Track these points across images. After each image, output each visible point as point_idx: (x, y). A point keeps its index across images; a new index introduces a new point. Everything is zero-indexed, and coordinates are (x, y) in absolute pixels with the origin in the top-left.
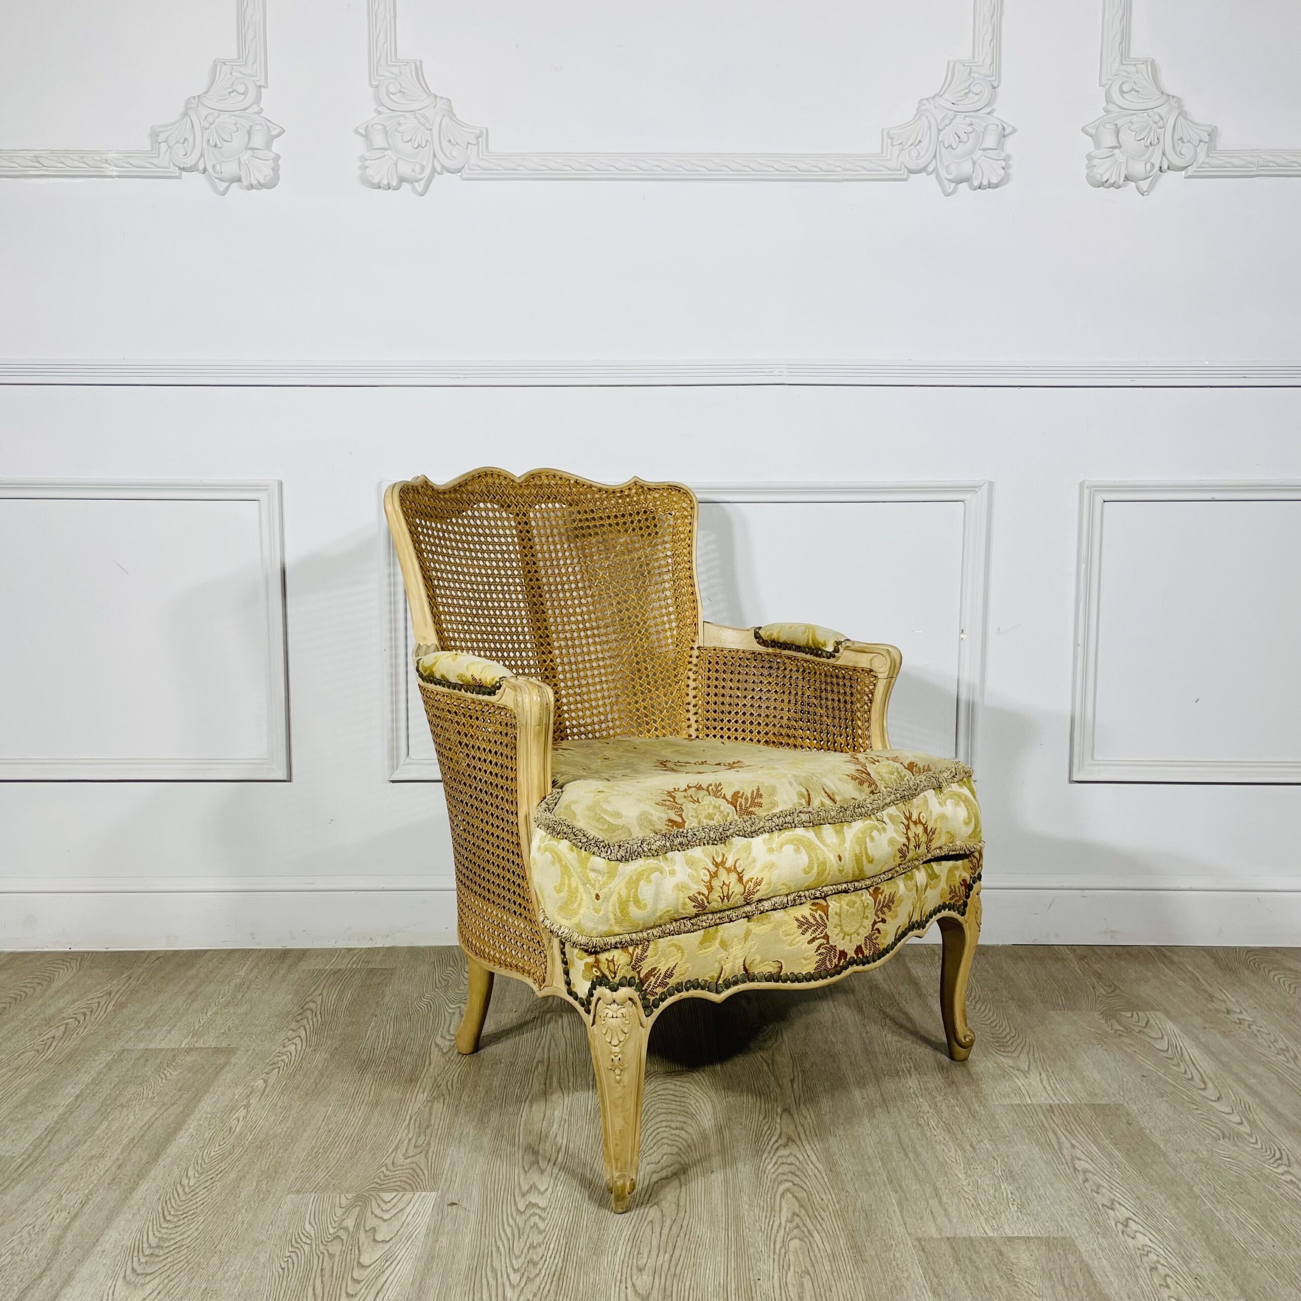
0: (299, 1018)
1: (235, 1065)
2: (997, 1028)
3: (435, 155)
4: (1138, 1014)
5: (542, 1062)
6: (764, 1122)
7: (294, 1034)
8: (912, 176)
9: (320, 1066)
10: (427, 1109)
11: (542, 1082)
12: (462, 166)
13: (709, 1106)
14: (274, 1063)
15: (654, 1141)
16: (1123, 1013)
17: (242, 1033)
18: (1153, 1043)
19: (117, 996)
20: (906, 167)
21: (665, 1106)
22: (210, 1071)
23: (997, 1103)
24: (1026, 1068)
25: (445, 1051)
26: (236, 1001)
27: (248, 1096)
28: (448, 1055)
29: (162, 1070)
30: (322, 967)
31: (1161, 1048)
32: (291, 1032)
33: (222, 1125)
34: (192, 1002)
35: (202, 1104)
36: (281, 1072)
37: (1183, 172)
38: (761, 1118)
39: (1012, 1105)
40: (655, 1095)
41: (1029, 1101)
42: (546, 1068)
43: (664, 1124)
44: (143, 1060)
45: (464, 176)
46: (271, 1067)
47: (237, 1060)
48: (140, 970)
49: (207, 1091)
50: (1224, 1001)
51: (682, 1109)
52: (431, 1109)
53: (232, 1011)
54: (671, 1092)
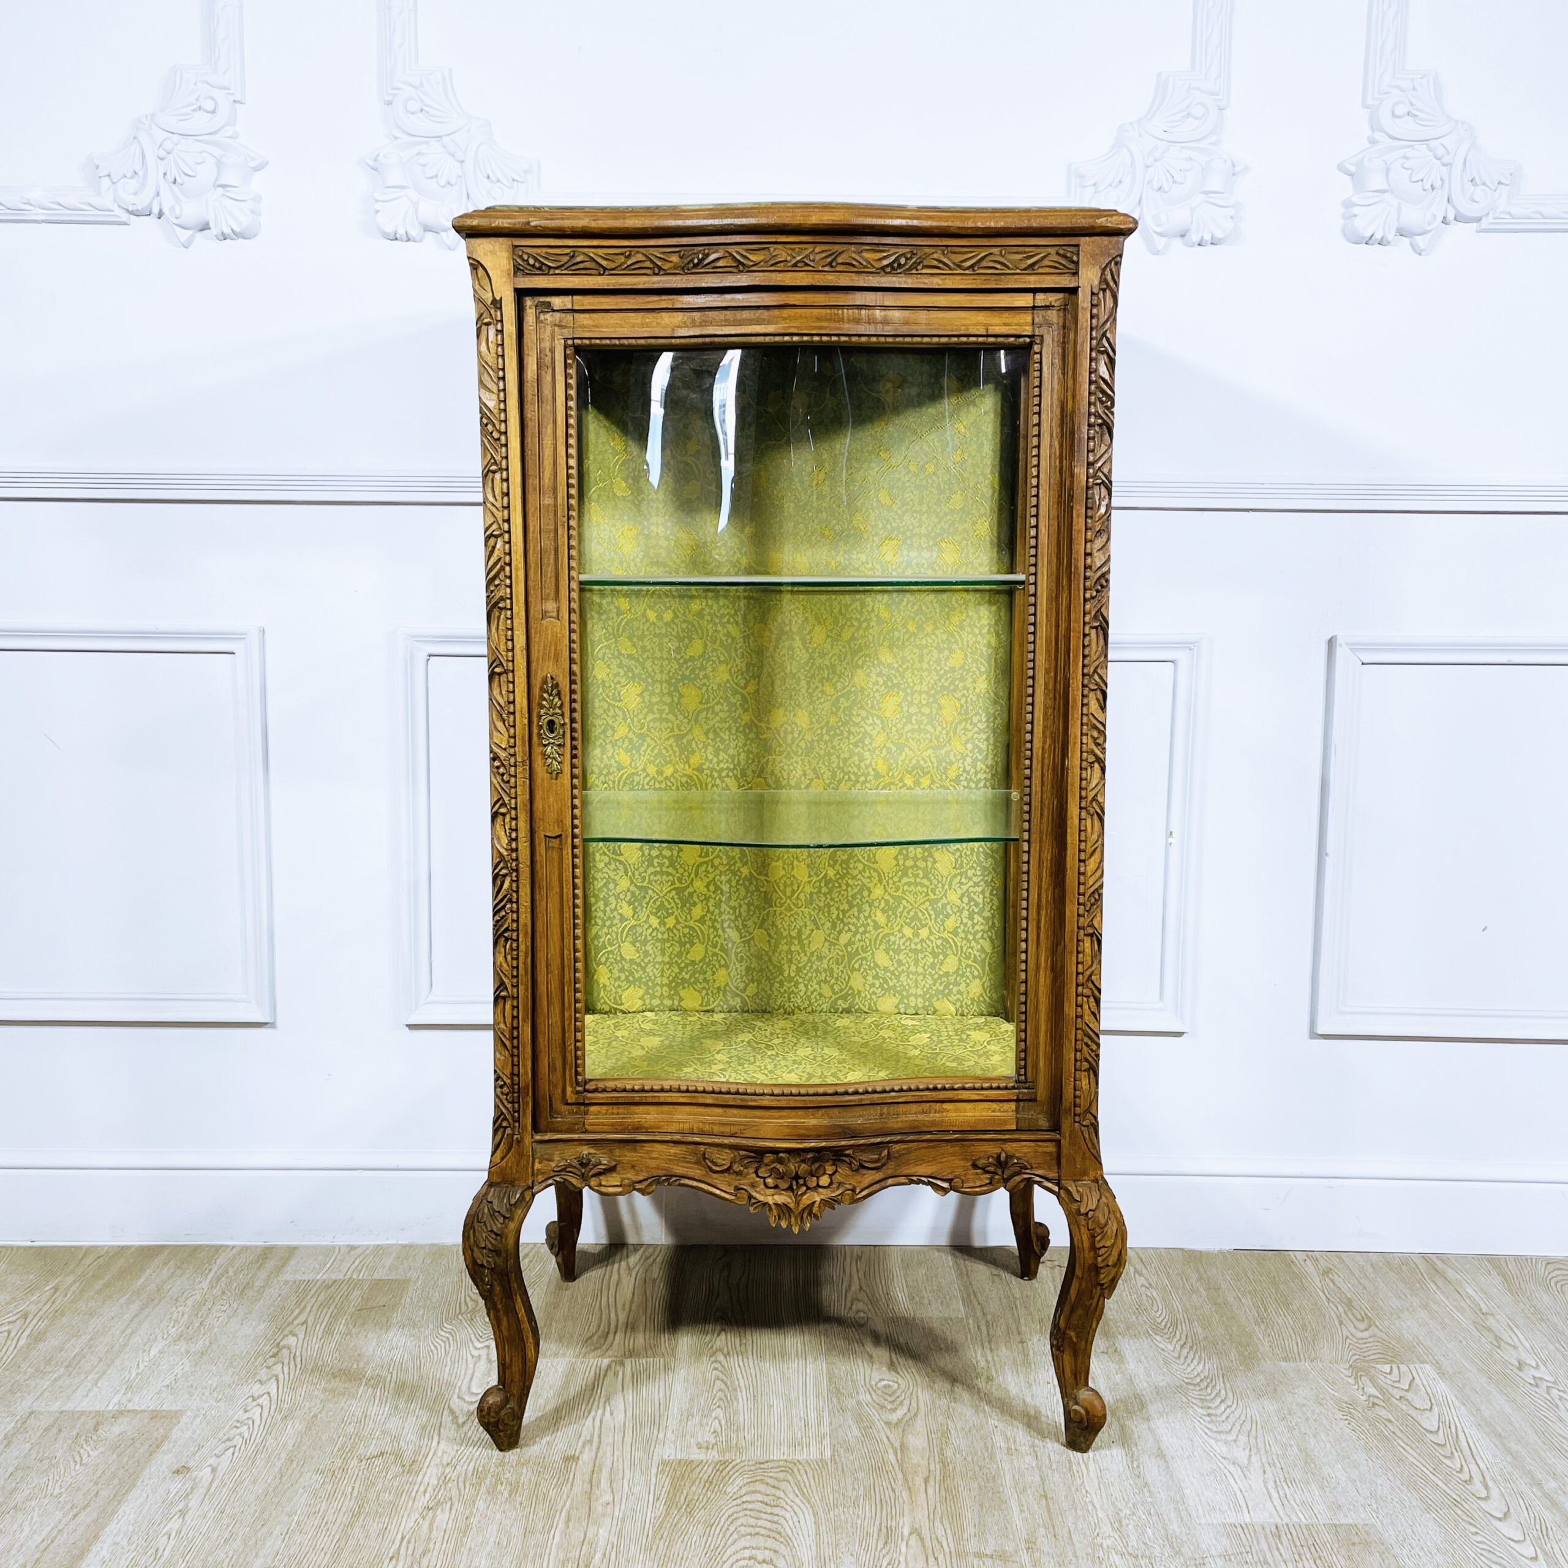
0: (271, 1361)
1: (175, 1442)
2: (1209, 1390)
4: (1399, 1368)
5: (590, 1442)
6: (884, 1552)
7: (263, 1389)
9: (291, 1443)
10: (426, 1524)
11: (587, 1477)
13: (810, 1519)
14: (229, 1440)
16: (1378, 1366)
17: (192, 1386)
18: (1419, 1418)
19: (35, 1321)
21: (752, 1521)
22: (141, 1451)
23: (1203, 1521)
24: (1246, 1462)
25: (460, 1421)
26: (191, 1331)
27: (187, 1495)
28: (465, 1429)
29: (78, 1449)
30: (311, 1277)
31: (1429, 1428)
32: (258, 1386)
33: (145, 1545)
34: (133, 1332)
35: (124, 1508)
36: (236, 1454)
37: (1475, 225)
38: (880, 1545)
39: (1224, 1525)
40: (739, 1501)
41: (1248, 1520)
42: (593, 1454)
43: (747, 1553)
44: (55, 1430)
46: (223, 1445)
47: (179, 1433)
48: (71, 1278)
49: (133, 1486)
50: (1515, 1347)
51: (775, 1526)
52: (431, 1524)
53: (183, 1349)
54: (759, 1497)
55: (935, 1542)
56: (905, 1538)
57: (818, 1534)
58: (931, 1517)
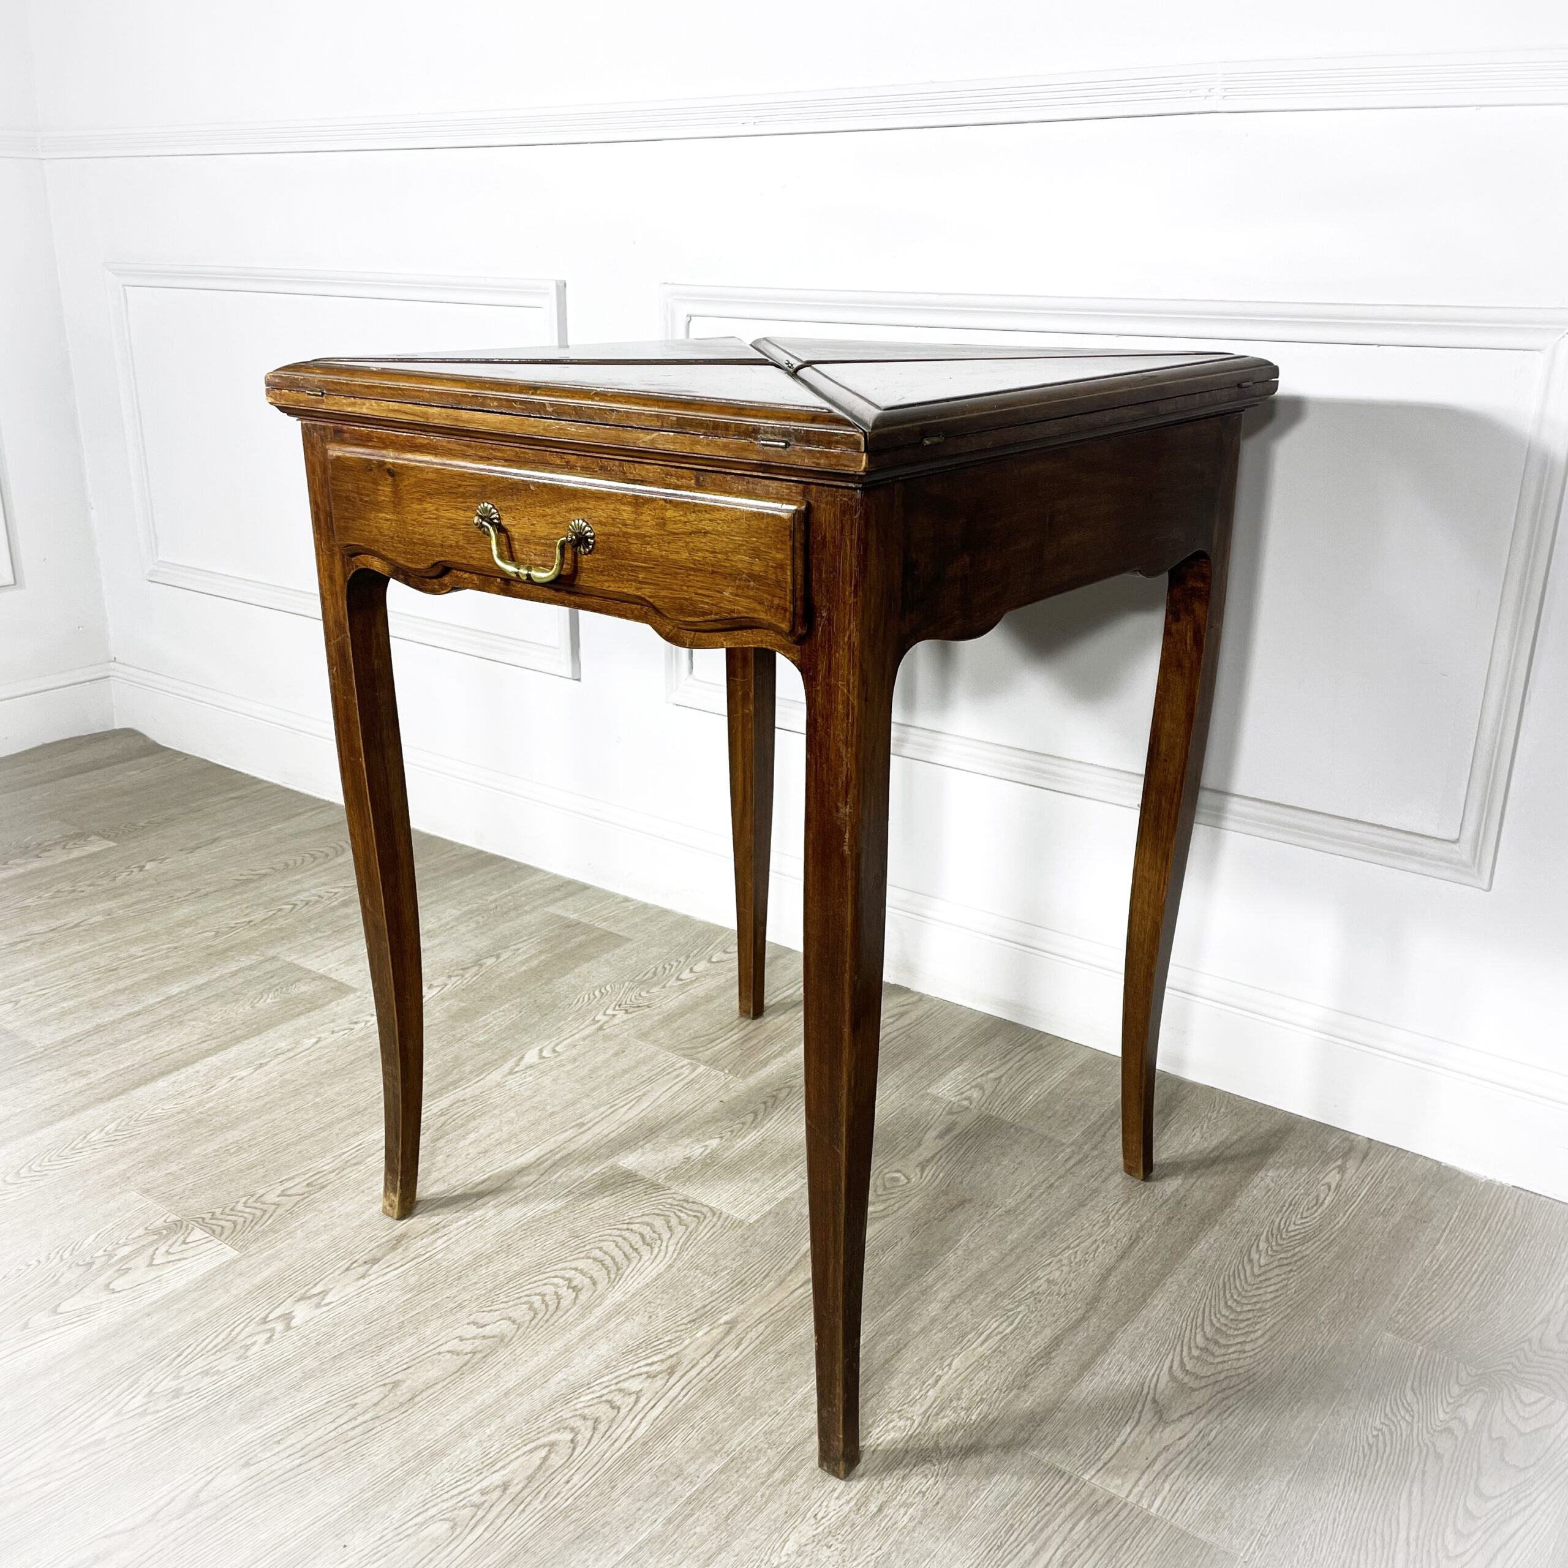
2: (1241, 1325)
5: (583, 1124)
6: (683, 1327)
11: (542, 1153)
15: (522, 1294)
21: (612, 1249)
22: (297, 1010)
24: (1176, 1416)
27: (280, 1054)
29: (264, 994)
30: (569, 914)
35: (234, 1048)
38: (685, 1321)
40: (625, 1226)
42: (573, 1135)
43: (570, 1274)
44: (270, 975)
51: (624, 1262)
54: (647, 1231)
55: (735, 1342)
56: (715, 1325)
57: (647, 1285)
58: (764, 1318)
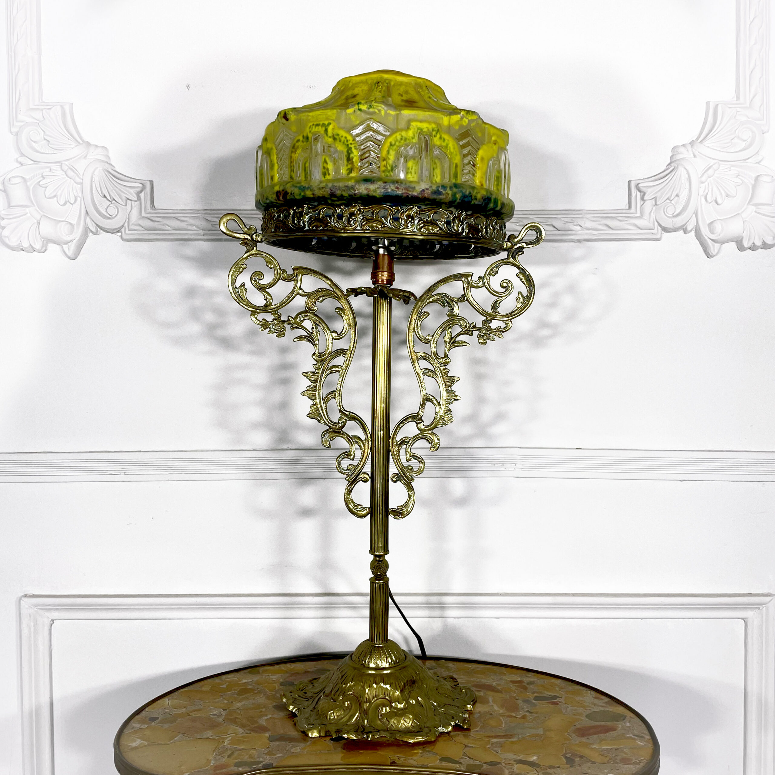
3: (87, 213)
8: (666, 235)
12: (122, 224)
20: (660, 225)
45: (125, 237)
